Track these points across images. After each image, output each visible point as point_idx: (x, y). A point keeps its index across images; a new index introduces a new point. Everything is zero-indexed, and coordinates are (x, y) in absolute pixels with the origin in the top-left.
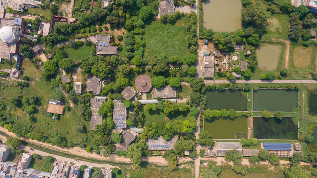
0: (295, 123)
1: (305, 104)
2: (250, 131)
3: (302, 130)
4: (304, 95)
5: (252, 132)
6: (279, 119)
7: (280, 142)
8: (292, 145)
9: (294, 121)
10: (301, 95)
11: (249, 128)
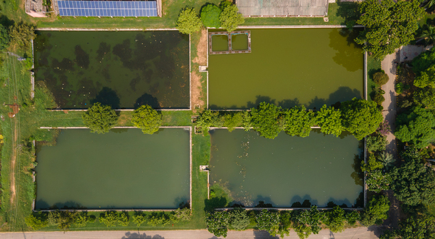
0: (45, 90)
1: (10, 159)
2: (200, 59)
3: (20, 66)
4: (13, 188)
5: (195, 55)
6: (103, 104)
7: (98, 24)
8: (55, 12)
9: (50, 98)
10: (23, 190)
11: (203, 68)
